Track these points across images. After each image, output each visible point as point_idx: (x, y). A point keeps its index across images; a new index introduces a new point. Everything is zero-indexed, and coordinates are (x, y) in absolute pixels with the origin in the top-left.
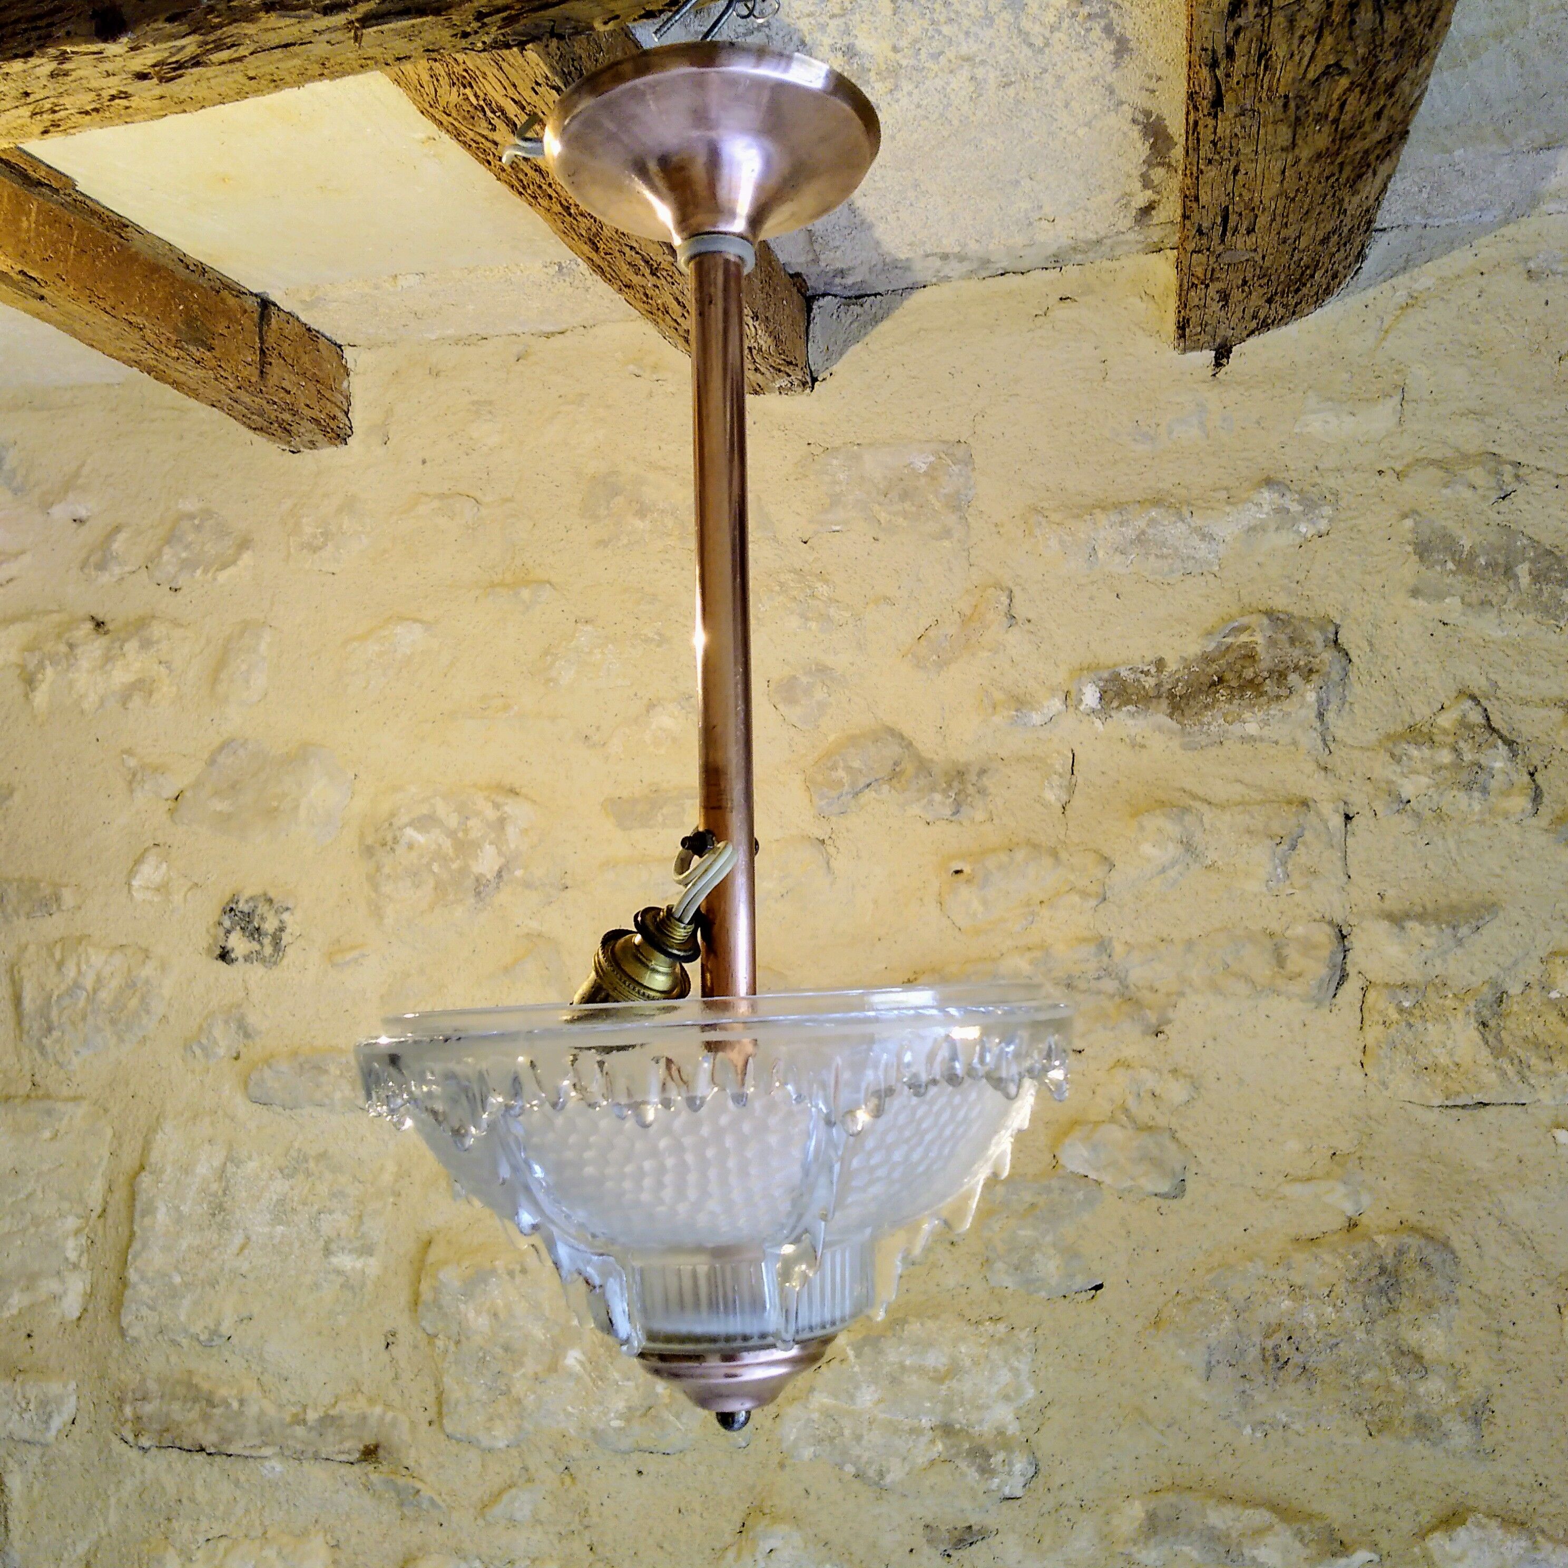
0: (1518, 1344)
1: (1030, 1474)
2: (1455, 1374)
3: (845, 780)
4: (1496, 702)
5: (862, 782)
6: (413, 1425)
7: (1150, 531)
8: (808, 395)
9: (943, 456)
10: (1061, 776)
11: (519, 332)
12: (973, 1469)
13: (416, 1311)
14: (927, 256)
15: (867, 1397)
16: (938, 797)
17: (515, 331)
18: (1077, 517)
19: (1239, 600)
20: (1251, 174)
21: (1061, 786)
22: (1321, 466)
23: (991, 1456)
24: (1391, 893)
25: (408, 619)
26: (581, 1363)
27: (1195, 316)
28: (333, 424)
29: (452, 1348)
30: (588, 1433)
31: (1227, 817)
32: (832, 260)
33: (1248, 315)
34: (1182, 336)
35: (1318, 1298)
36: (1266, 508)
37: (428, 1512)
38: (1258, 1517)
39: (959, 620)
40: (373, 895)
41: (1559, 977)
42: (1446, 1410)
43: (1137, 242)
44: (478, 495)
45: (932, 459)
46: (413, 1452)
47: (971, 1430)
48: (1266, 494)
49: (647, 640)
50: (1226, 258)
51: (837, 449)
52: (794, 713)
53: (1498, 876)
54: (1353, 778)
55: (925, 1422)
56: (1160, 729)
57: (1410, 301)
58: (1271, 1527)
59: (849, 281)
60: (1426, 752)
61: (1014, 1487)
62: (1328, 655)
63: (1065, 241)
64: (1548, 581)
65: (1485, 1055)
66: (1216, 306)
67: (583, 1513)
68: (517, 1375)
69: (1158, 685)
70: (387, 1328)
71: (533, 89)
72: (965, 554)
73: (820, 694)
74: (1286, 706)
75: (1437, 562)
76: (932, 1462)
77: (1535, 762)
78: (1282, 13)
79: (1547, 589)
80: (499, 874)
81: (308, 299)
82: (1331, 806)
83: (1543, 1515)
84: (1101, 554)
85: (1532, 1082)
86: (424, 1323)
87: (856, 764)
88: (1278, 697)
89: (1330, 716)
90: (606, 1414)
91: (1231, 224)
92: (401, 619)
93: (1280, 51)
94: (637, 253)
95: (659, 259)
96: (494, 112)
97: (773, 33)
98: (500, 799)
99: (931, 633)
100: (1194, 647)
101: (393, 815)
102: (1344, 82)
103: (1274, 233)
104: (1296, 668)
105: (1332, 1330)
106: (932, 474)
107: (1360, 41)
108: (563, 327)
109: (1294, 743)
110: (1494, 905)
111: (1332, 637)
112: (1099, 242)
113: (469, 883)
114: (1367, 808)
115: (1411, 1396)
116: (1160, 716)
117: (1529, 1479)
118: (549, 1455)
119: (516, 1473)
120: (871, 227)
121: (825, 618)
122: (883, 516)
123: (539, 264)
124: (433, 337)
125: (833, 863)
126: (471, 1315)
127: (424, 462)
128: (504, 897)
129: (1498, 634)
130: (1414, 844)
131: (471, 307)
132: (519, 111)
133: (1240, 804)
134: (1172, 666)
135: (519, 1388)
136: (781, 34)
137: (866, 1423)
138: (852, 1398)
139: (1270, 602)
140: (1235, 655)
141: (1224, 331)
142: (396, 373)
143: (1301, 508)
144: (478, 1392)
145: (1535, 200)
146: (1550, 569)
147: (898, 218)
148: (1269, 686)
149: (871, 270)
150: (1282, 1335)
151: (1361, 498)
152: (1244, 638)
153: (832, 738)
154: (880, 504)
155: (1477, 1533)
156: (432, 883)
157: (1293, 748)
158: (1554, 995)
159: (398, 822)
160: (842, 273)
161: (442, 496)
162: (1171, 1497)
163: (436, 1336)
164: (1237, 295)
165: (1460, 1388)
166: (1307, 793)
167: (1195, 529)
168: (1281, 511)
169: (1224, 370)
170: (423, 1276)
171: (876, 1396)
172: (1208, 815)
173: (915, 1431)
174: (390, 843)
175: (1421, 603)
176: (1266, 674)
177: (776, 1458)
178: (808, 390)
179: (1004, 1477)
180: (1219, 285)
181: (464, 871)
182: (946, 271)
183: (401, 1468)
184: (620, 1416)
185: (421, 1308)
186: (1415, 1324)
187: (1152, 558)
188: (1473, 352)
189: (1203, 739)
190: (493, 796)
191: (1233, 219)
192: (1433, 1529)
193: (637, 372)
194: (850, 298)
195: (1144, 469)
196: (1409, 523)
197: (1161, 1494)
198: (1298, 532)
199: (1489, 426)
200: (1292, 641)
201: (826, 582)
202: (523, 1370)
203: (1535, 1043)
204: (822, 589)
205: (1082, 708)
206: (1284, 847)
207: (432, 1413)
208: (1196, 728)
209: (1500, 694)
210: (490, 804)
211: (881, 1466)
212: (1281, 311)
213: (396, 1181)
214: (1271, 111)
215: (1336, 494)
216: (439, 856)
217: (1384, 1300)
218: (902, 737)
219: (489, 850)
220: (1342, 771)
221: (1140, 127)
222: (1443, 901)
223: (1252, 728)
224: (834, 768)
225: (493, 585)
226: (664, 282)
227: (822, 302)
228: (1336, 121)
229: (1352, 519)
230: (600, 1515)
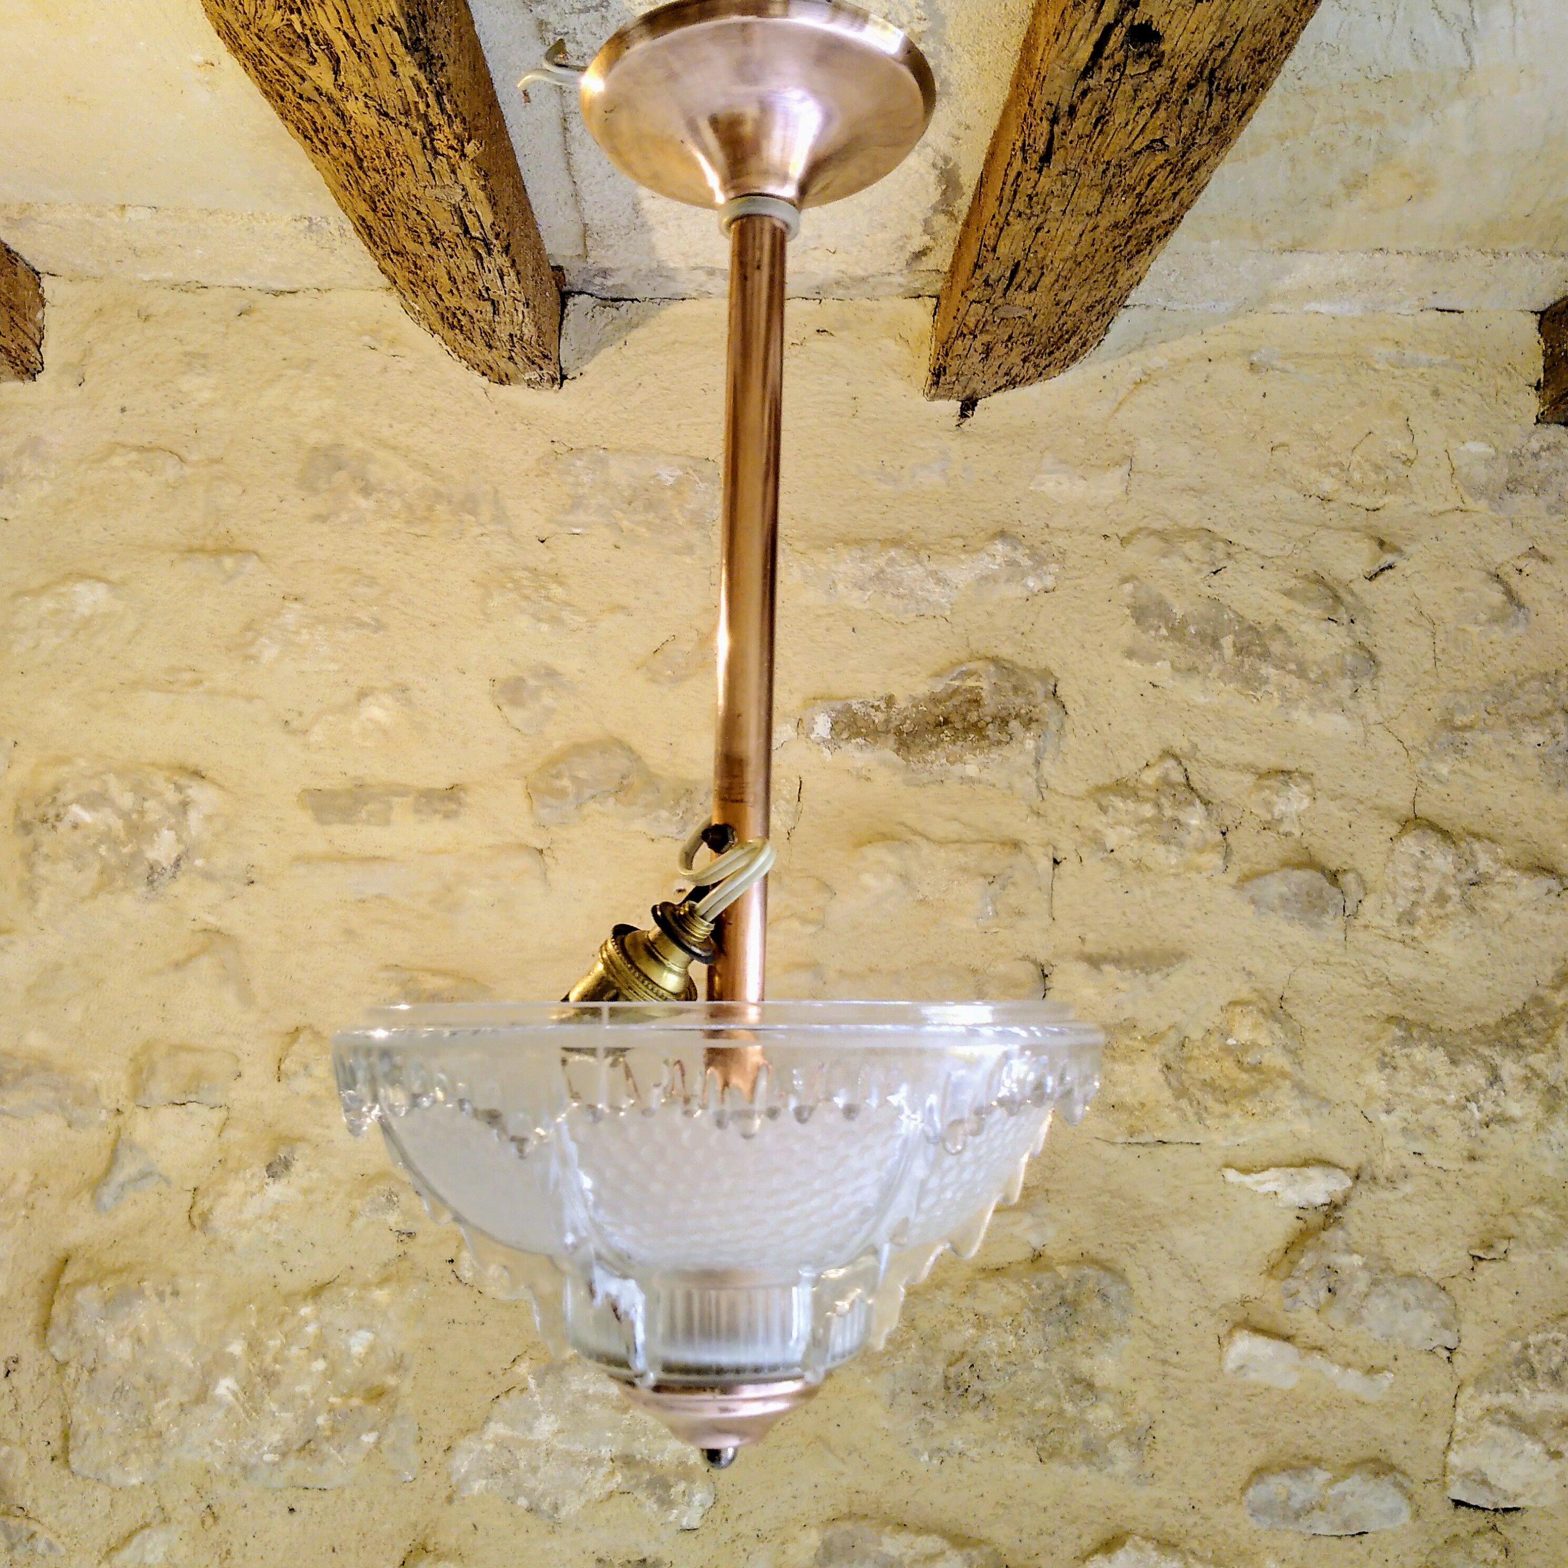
0: (1180, 1373)
1: (710, 1504)
2: (1124, 1399)
3: (570, 790)
4: (1195, 763)
5: (588, 792)
6: (32, 1462)
7: (889, 570)
8: (556, 392)
9: (691, 472)
10: (788, 801)
11: (245, 284)
12: (652, 1500)
13: (45, 1335)
14: (694, 269)
15: (545, 1427)
16: (664, 814)
17: (240, 284)
18: (821, 548)
19: (968, 646)
20: (1053, 232)
21: (786, 812)
22: (1051, 525)
23: (671, 1486)
24: (1090, 936)
25: (90, 577)
26: (235, 1394)
27: (954, 365)
28: (24, 357)
29: (85, 1376)
30: (237, 1469)
31: (942, 854)
32: (600, 257)
33: (1001, 372)
34: (936, 384)
35: (1001, 1327)
36: (999, 560)
37: (44, 1556)
38: (930, 1544)
39: (696, 638)
40: (27, 876)
41: (1237, 1025)
42: (1112, 1437)
43: (900, 285)
44: (183, 452)
45: (679, 473)
46: (29, 1491)
47: (652, 1461)
48: (1000, 547)
49: (362, 625)
50: (1002, 313)
51: (581, 450)
52: (518, 716)
53: (1188, 927)
54: (1061, 825)
55: (605, 1452)
56: (884, 763)
57: (1144, 378)
58: (942, 1553)
59: (609, 283)
60: (1131, 805)
61: (692, 1518)
62: (1048, 706)
63: (833, 274)
64: (1250, 654)
65: (1167, 1095)
66: (976, 358)
67: (224, 1555)
68: (160, 1405)
69: (887, 721)
70: (11, 1353)
71: (373, 27)
72: (707, 572)
73: (547, 699)
74: (1006, 751)
75: (1151, 626)
76: (611, 1495)
77: (1228, 823)
78: (1131, 81)
79: (1248, 661)
80: (177, 864)
81: (16, 217)
82: (1041, 850)
83: (1194, 1537)
84: (840, 587)
85: (1208, 1122)
86: (53, 1349)
87: (582, 774)
88: (999, 742)
89: (1046, 765)
90: (258, 1448)
91: (1017, 280)
92: (83, 576)
93: (1119, 118)
94: (423, 219)
95: (445, 229)
96: (318, 44)
97: (609, 15)
98: (183, 781)
99: (667, 647)
100: (923, 688)
101: (57, 789)
102: (1161, 158)
103: (1052, 293)
104: (1017, 716)
105: (1013, 1358)
106: (678, 487)
107: (1186, 122)
108: (295, 286)
109: (1010, 787)
110: (1182, 954)
111: (1051, 688)
112: (864, 279)
113: (142, 869)
114: (1074, 854)
115: (1080, 1422)
116: (887, 752)
117: (1183, 1504)
118: (190, 1492)
119: (150, 1512)
120: (651, 229)
121: (556, 620)
122: (625, 524)
123: (288, 217)
124: (147, 278)
125: (550, 875)
126: (111, 1340)
127: (123, 410)
128: (179, 887)
129: (1201, 700)
130: (1113, 891)
131: (199, 251)
132: (349, 48)
133: (957, 842)
134: (902, 703)
135: (160, 1420)
136: (618, 17)
137: (543, 1454)
138: (530, 1429)
139: (996, 650)
140: (961, 698)
141: (976, 384)
142: (100, 311)
143: (1030, 563)
144: (113, 1424)
145: (1265, 298)
146: (1251, 643)
147: (679, 226)
148: (991, 731)
149: (634, 275)
150: (966, 1363)
151: (1086, 560)
152: (970, 683)
153: (557, 744)
154: (624, 512)
155: (1134, 1555)
156: (97, 866)
157: (1009, 792)
158: (1231, 1042)
159: (62, 798)
160: (605, 273)
161: (141, 449)
162: (848, 1526)
163: (67, 1363)
164: (1000, 349)
165: (1127, 1414)
166: (1019, 836)
167: (931, 572)
168: (1012, 563)
169: (968, 421)
170: (55, 1297)
171: (556, 1427)
172: (926, 849)
173: (595, 1462)
174: (52, 820)
175: (1134, 664)
176: (989, 719)
177: (443, 1493)
178: (556, 387)
179: (683, 1507)
180: (985, 338)
181: (136, 856)
182: (710, 287)
183: (14, 1508)
184: (274, 1450)
185: (52, 1332)
186: (1088, 1353)
187: (889, 597)
188: (1196, 432)
189: (925, 777)
190: (176, 778)
191: (1021, 274)
192: (1096, 1552)
193: (373, 344)
194: (605, 299)
195: (885, 509)
196: (1128, 587)
197: (838, 1523)
198: (1026, 586)
199: (1205, 504)
200: (1016, 689)
201: (561, 584)
202: (167, 1400)
203: (1210, 1086)
204: (557, 591)
205: (813, 736)
206: (996, 886)
207: (57, 1446)
208: (920, 765)
209: (1199, 755)
210: (172, 786)
211: (557, 1499)
212: (1032, 370)
213: (30, 1192)
214: (1091, 174)
215: (1063, 553)
216: (107, 837)
217: (1062, 1329)
218: (630, 750)
219: (167, 836)
220: (1053, 818)
221: (937, 172)
222: (1137, 947)
223: (971, 769)
224: (558, 776)
225: (191, 550)
226: (442, 253)
227: (578, 299)
228: (1139, 196)
229: (1077, 578)
230: (244, 1556)
